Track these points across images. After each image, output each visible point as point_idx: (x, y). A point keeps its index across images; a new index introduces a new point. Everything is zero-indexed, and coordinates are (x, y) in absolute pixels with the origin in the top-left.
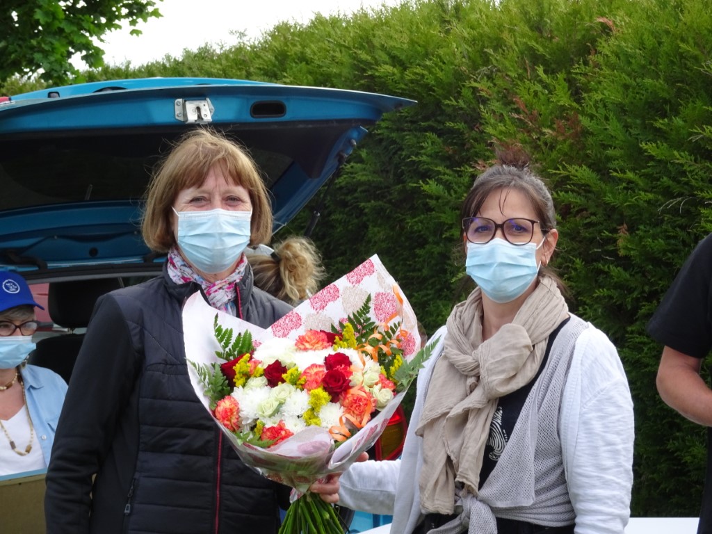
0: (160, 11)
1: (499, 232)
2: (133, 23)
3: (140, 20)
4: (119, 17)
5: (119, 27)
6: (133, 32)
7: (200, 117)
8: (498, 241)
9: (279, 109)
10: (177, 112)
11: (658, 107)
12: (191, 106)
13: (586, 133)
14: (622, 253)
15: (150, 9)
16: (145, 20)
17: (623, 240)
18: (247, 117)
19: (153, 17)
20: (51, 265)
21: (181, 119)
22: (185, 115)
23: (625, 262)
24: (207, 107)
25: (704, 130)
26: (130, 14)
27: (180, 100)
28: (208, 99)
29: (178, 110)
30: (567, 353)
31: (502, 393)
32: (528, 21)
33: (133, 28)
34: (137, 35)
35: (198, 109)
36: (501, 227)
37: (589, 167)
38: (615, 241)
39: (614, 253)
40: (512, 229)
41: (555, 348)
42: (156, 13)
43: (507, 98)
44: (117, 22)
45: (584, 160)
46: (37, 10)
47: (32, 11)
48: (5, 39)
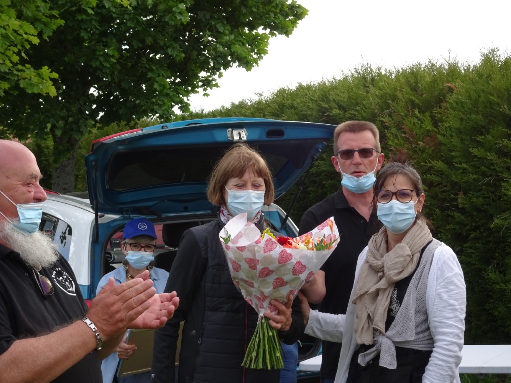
0: (219, 85)
1: (394, 197)
2: (205, 90)
3: (208, 88)
4: (198, 87)
5: (198, 92)
6: (204, 95)
7: (240, 138)
8: (394, 202)
9: (281, 133)
10: (228, 135)
11: (479, 130)
12: (235, 132)
13: (440, 143)
14: (460, 206)
15: (214, 83)
16: (211, 89)
17: (461, 199)
18: (264, 138)
19: (215, 87)
20: (164, 215)
21: (230, 139)
22: (232, 137)
23: (462, 211)
24: (244, 133)
25: (503, 141)
26: (203, 85)
27: (230, 129)
28: (244, 129)
29: (229, 134)
30: (430, 259)
31: (395, 280)
32: (410, 86)
33: (204, 92)
34: (207, 96)
35: (239, 134)
36: (395, 194)
37: (443, 161)
38: (456, 200)
39: (456, 206)
40: (401, 195)
41: (424, 256)
42: (216, 85)
43: (399, 126)
44: (196, 89)
45: (440, 158)
46: (155, 84)
47: (153, 84)
48: (139, 99)
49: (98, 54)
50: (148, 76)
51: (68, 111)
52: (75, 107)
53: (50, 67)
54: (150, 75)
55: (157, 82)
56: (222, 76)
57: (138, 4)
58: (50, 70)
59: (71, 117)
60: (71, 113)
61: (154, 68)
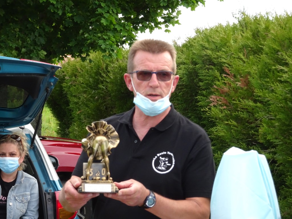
0: (179, 22)
2: (167, 26)
5: (161, 28)
6: (166, 31)
16: (173, 25)
19: (177, 24)
33: (166, 28)
34: (169, 32)
42: (177, 22)
47: (100, 20)
48: (88, 32)
50: (97, 12)
51: (23, 41)
52: (30, 38)
55: (104, 18)
56: (181, 14)
59: (24, 47)
60: (25, 44)
61: (104, 4)
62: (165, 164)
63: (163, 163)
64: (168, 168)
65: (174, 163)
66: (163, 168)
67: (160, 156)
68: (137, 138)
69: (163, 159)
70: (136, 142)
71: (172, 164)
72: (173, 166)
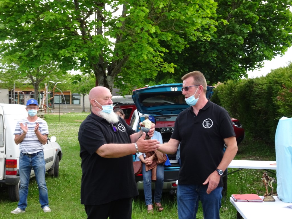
3: (260, 68)
4: (256, 67)
10: (171, 89)
15: (262, 66)
19: (263, 67)
24: (176, 89)
26: (258, 67)
28: (176, 87)
35: (174, 89)
44: (256, 68)
46: (233, 67)
48: (226, 73)
49: (209, 56)
53: (174, 63)
54: (231, 63)
57: (225, 38)
58: (174, 64)
61: (233, 61)
62: (208, 124)
63: (207, 124)
64: (210, 126)
65: (212, 123)
66: (208, 126)
67: (206, 121)
68: (195, 115)
69: (207, 122)
70: (195, 117)
71: (211, 124)
72: (212, 124)
